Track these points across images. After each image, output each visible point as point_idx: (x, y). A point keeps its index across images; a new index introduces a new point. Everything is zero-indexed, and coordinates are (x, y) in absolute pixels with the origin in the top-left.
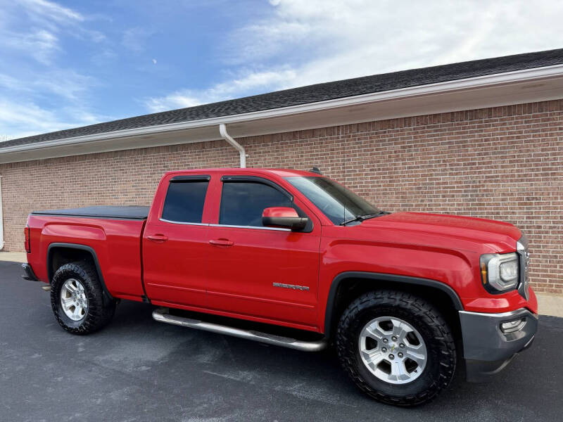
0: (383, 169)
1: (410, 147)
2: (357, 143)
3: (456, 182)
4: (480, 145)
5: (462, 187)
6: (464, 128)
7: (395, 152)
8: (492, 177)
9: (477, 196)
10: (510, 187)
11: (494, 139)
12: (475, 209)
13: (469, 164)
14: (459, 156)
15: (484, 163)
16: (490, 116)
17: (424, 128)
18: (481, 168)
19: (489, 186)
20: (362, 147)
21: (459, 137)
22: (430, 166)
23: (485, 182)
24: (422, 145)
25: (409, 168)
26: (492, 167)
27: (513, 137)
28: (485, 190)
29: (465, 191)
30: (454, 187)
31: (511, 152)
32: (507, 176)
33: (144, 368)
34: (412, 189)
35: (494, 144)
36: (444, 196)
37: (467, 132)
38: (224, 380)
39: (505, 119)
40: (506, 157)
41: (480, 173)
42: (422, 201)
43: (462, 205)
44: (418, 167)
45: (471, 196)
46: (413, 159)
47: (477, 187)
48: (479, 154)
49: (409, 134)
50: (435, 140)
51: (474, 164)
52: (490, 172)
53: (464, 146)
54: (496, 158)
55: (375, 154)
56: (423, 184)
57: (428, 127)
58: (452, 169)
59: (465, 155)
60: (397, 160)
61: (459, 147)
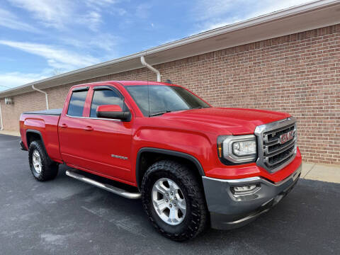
0: (242, 80)
1: (259, 63)
2: (225, 63)
3: (291, 87)
4: (308, 58)
5: (295, 90)
6: (297, 46)
7: (250, 67)
8: (317, 81)
9: (306, 95)
10: (330, 88)
11: (319, 53)
12: (304, 105)
13: (300, 73)
14: (293, 67)
15: (311, 71)
16: (316, 35)
17: (268, 49)
18: (309, 75)
19: (314, 88)
20: (229, 65)
21: (293, 53)
22: (273, 76)
23: (312, 85)
24: (267, 61)
25: (259, 78)
26: (317, 74)
27: (333, 50)
28: (311, 92)
29: (297, 93)
30: (289, 90)
31: (332, 62)
32: (328, 80)
33: (53, 202)
34: (260, 92)
35: (319, 56)
36: (282, 97)
37: (299, 49)
38: (88, 213)
39: (327, 37)
40: (327, 66)
41: (308, 78)
42: (268, 101)
43: (295, 102)
44: (265, 77)
45: (302, 96)
46: (261, 71)
47: (305, 89)
48: (308, 65)
49: (258, 53)
50: (277, 56)
51: (304, 72)
52: (315, 78)
53: (297, 60)
54: (320, 66)
55: (237, 69)
56: (268, 89)
57: (272, 48)
58: (288, 77)
59: (297, 66)
60: (251, 73)
61: (293, 60)
